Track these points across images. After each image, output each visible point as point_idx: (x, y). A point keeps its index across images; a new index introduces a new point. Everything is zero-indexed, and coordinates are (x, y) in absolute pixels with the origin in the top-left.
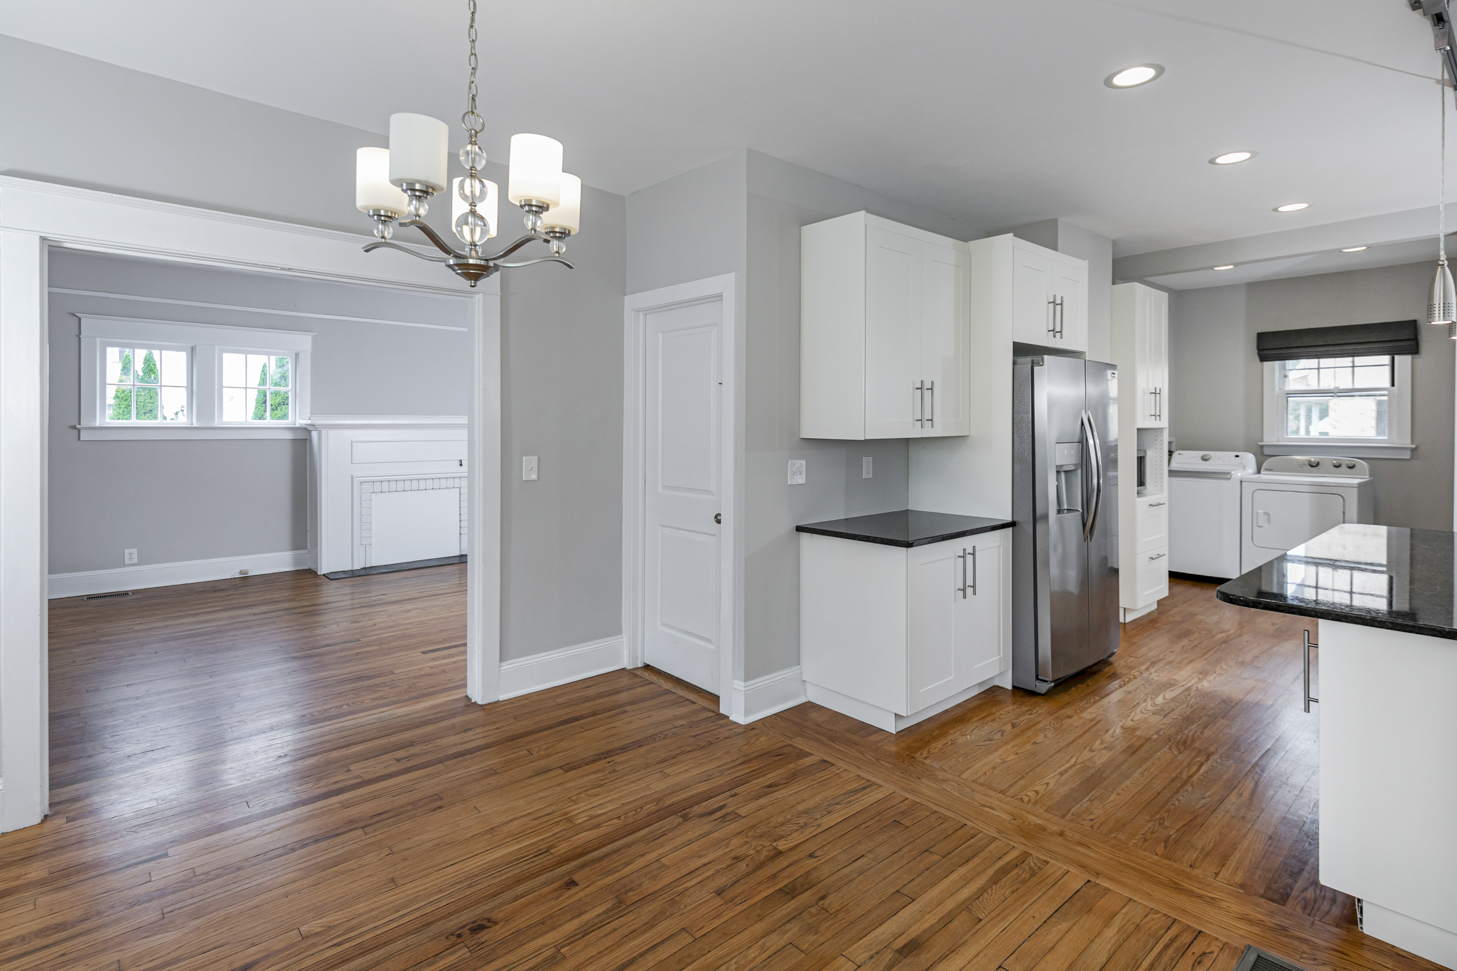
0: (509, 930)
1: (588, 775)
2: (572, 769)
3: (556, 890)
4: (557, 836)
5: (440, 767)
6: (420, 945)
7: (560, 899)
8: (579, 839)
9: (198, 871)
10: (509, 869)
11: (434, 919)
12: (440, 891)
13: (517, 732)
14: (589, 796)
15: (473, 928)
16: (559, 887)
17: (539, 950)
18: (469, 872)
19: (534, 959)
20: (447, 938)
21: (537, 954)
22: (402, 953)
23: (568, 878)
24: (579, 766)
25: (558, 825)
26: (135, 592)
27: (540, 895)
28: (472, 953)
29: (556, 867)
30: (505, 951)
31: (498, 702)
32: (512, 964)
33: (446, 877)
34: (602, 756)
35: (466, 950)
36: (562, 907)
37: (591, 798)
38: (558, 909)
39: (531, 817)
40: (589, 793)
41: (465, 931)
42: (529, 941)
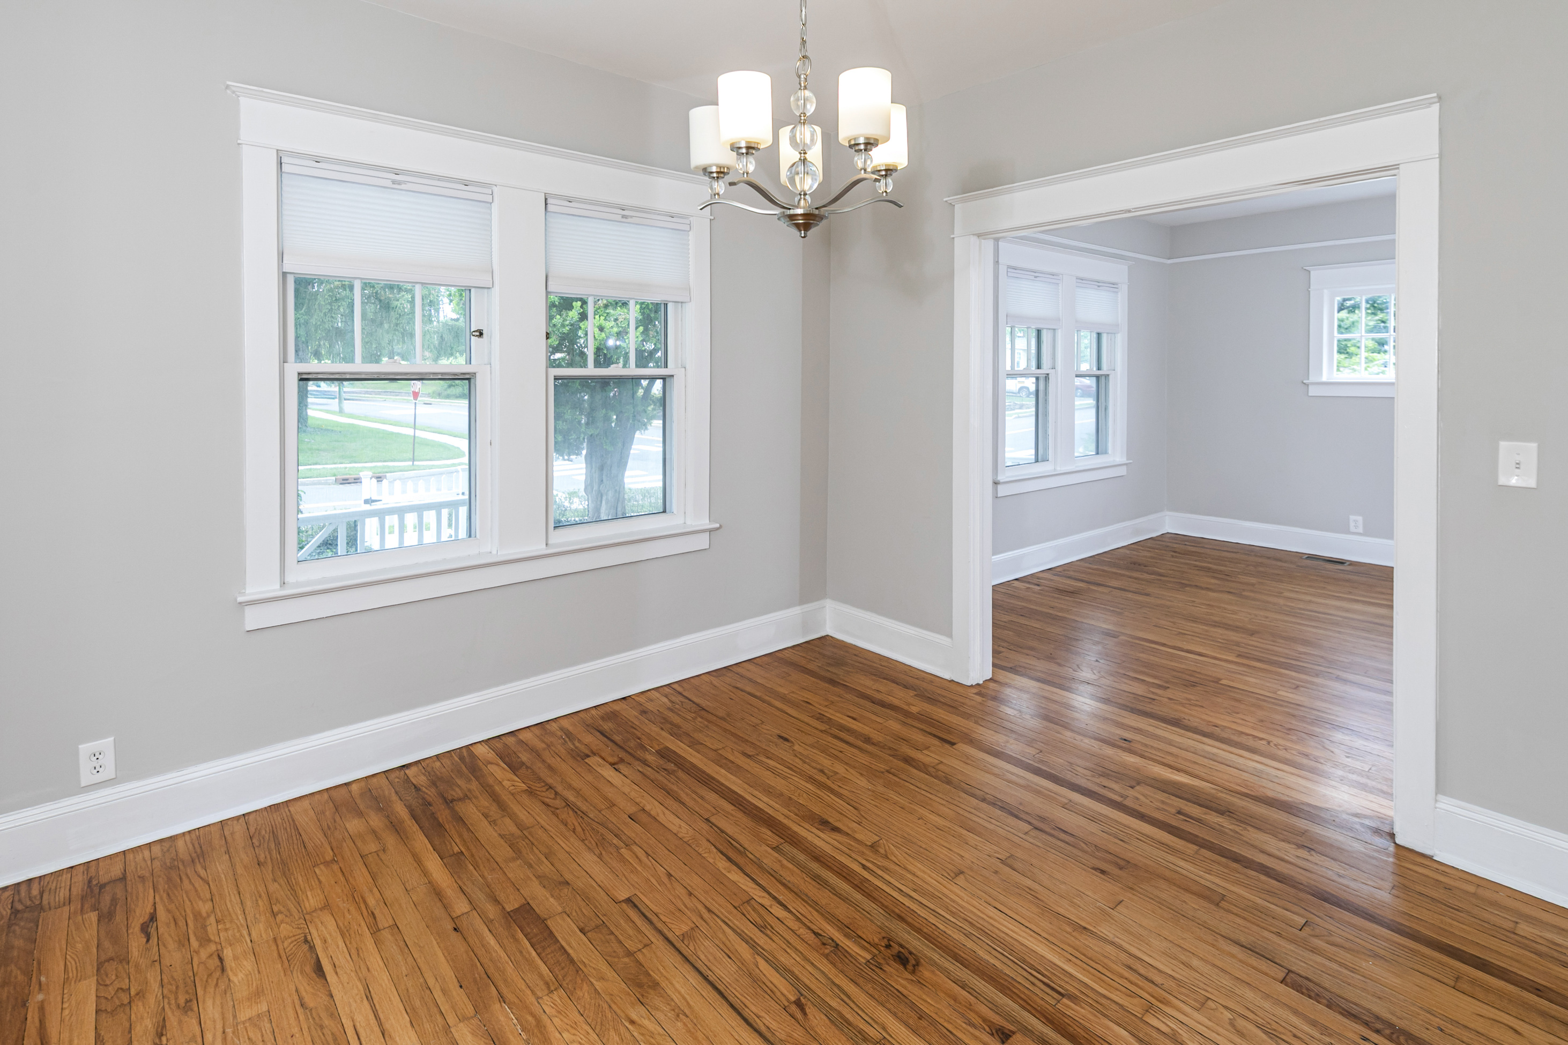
0: (905, 988)
1: (1296, 1012)
2: (1298, 988)
3: (985, 1020)
4: (1103, 1001)
5: (1191, 848)
6: (871, 920)
7: (969, 1028)
8: (1108, 1028)
9: (941, 767)
10: (1009, 963)
11: (910, 920)
12: (953, 914)
13: (1352, 899)
14: (1233, 1026)
15: (901, 954)
16: (990, 1021)
17: (876, 1022)
18: (990, 927)
19: (862, 1021)
20: (884, 938)
21: (870, 1021)
22: (859, 911)
23: (1012, 1028)
24: (1317, 998)
25: (1130, 996)
26: (1352, 563)
27: (971, 1005)
28: (865, 964)
29: (1033, 1011)
30: (871, 991)
31: (1430, 858)
32: (853, 1002)
33: (975, 910)
34: (1379, 1026)
35: (869, 957)
36: (955, 1032)
37: (1230, 1028)
38: (950, 1029)
39: (1131, 962)
40: (1241, 1023)
41: (896, 948)
42: (889, 1010)
